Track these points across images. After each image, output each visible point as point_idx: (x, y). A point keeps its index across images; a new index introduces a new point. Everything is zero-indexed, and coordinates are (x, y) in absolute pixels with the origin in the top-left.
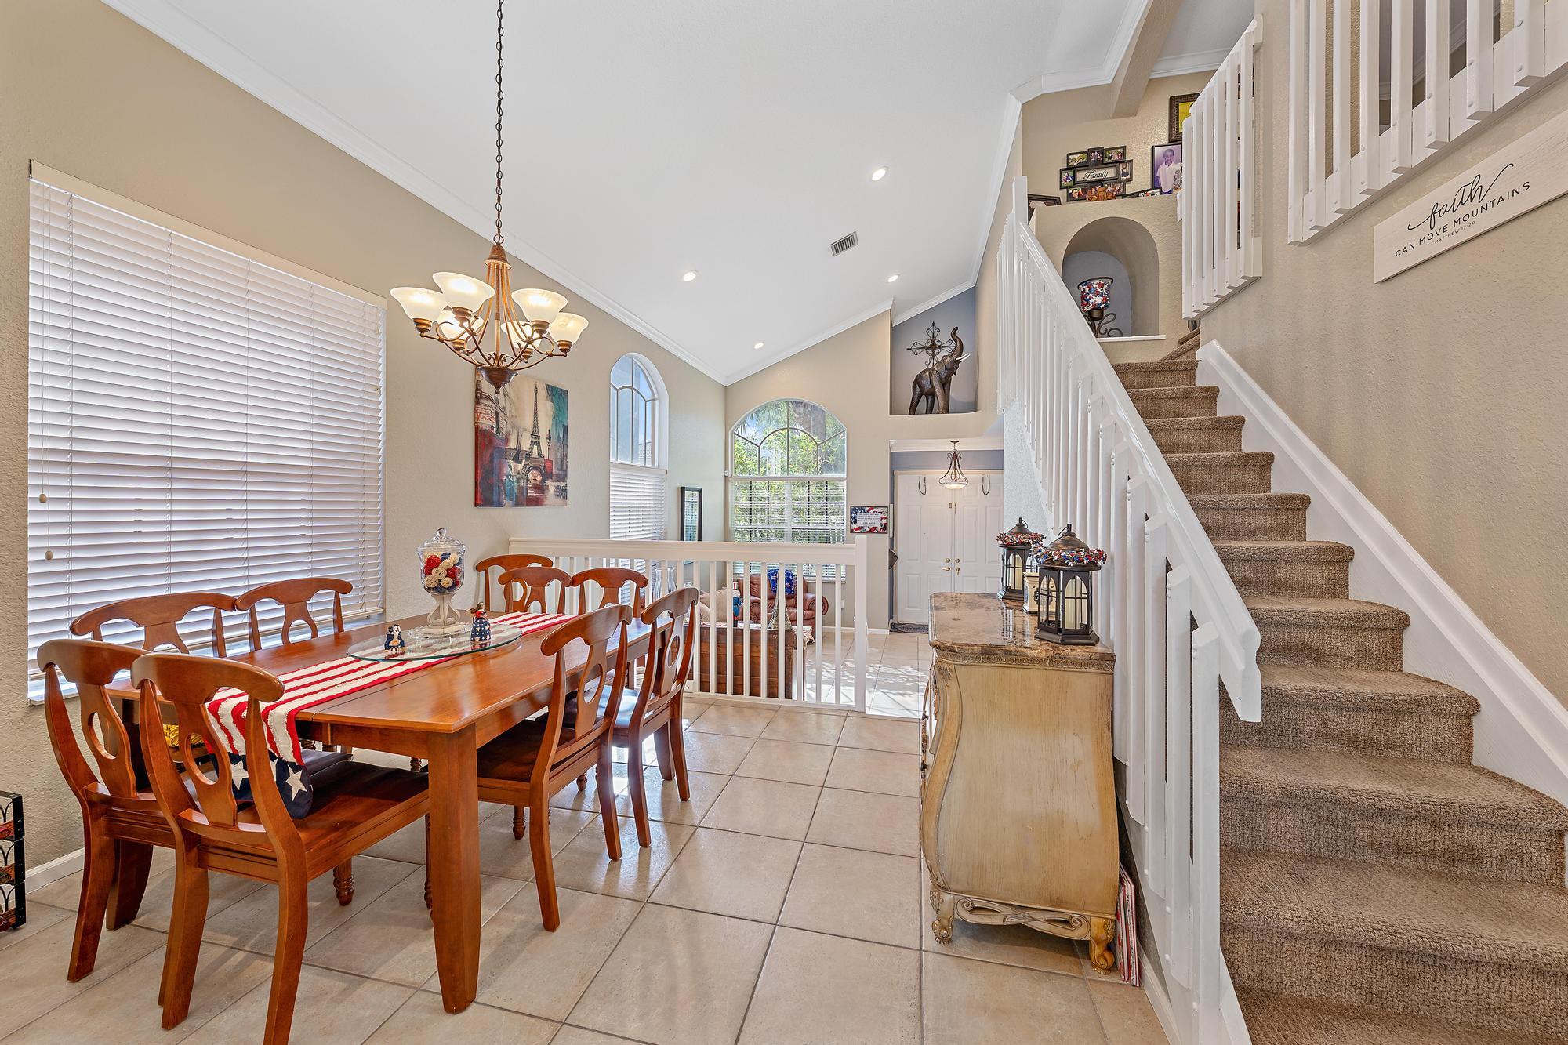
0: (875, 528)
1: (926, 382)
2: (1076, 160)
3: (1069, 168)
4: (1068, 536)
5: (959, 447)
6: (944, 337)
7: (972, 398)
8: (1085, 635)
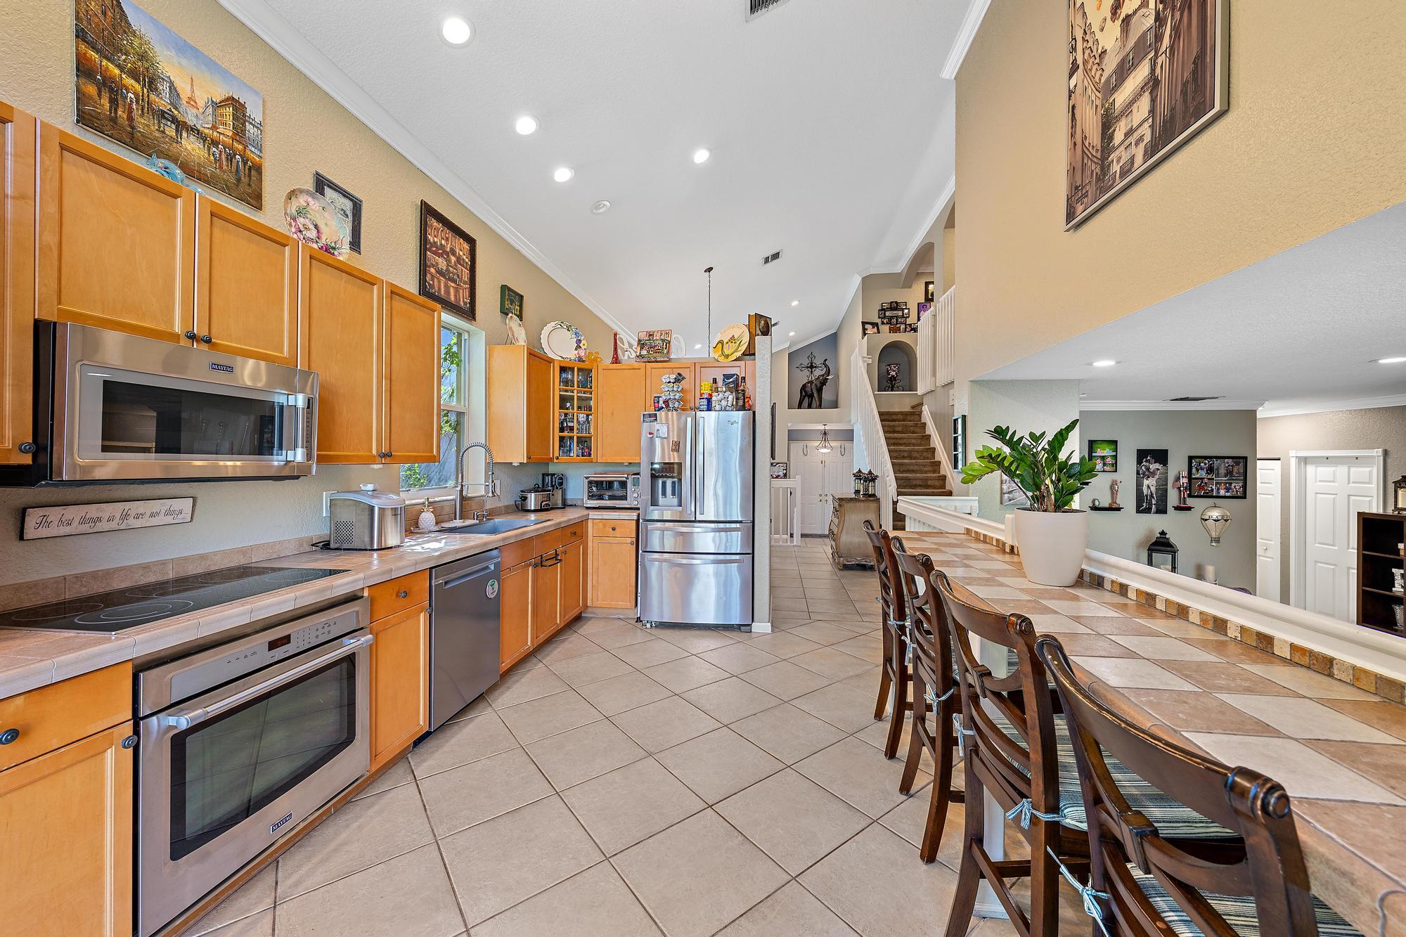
0: (779, 476)
1: (808, 389)
2: (886, 306)
3: (883, 310)
4: (870, 472)
5: (827, 428)
6: (818, 361)
7: (835, 399)
8: (874, 495)
